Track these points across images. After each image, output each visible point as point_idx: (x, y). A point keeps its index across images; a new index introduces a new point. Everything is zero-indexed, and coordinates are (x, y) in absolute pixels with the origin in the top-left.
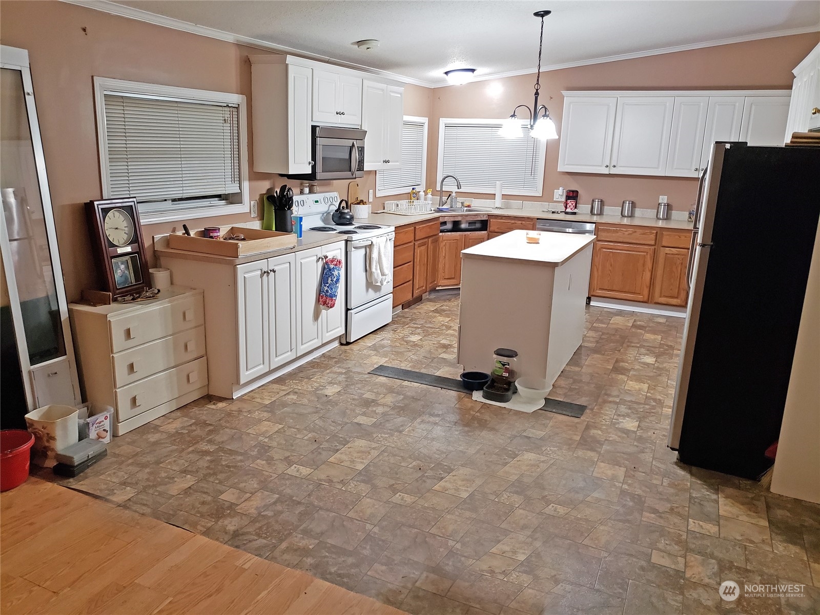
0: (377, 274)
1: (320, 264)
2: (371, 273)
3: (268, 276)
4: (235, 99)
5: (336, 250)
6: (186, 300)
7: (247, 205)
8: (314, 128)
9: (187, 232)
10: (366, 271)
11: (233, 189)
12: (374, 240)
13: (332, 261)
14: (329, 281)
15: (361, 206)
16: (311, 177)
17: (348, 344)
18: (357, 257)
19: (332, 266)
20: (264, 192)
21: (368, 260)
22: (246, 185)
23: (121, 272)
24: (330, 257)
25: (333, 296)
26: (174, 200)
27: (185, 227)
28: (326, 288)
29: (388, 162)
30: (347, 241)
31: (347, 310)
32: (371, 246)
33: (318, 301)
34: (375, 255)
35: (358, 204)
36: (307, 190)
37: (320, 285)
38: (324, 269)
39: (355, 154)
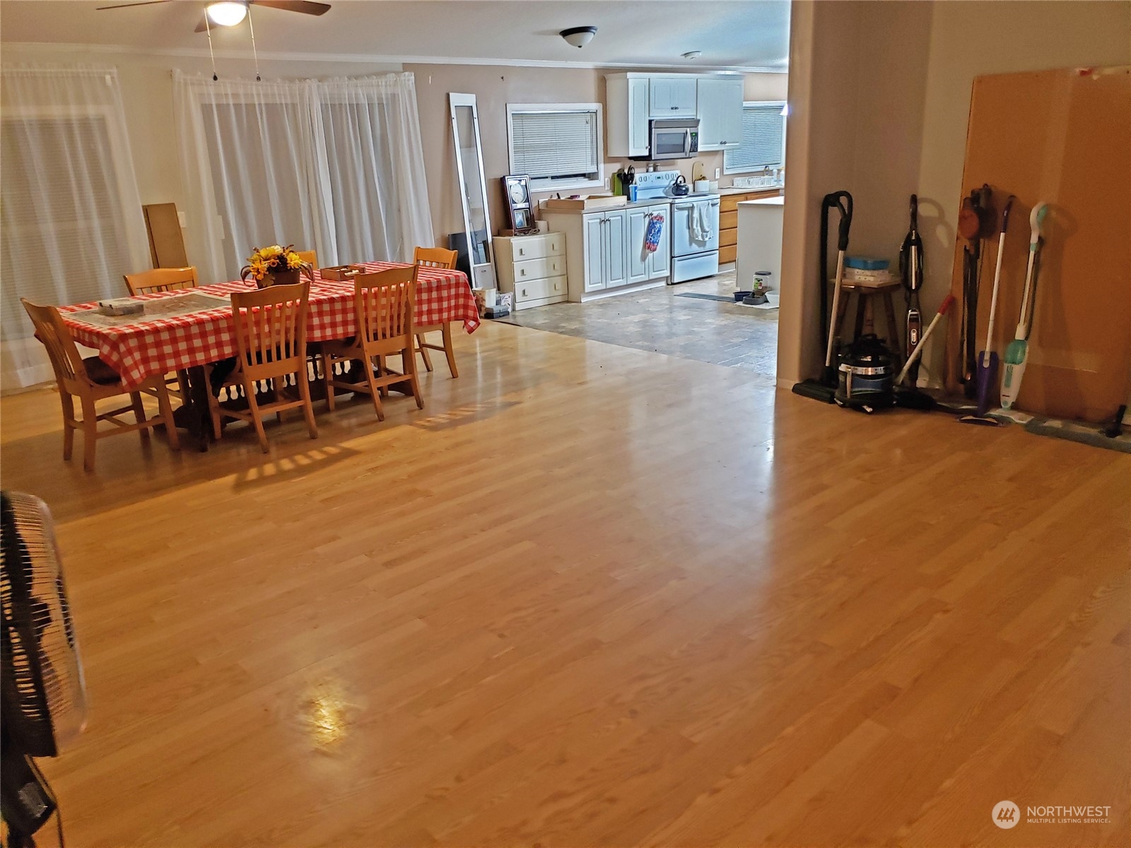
0: (698, 231)
1: (647, 220)
2: (694, 230)
3: (605, 223)
4: (595, 106)
5: (662, 210)
6: (554, 238)
7: (603, 182)
8: (650, 122)
9: (559, 197)
10: (689, 228)
11: (592, 169)
12: (695, 204)
13: (656, 217)
14: (653, 232)
15: (702, 181)
16: (647, 158)
17: (673, 284)
18: (681, 217)
19: (655, 221)
20: (616, 171)
21: (690, 219)
22: (602, 166)
23: (519, 219)
24: (655, 214)
25: (655, 243)
26: (553, 178)
27: (558, 194)
28: (650, 237)
29: (725, 143)
30: (671, 204)
31: (672, 257)
32: (692, 208)
33: (644, 247)
34: (696, 215)
35: (700, 179)
36: (651, 169)
37: (647, 235)
38: (650, 223)
39: (689, 139)
